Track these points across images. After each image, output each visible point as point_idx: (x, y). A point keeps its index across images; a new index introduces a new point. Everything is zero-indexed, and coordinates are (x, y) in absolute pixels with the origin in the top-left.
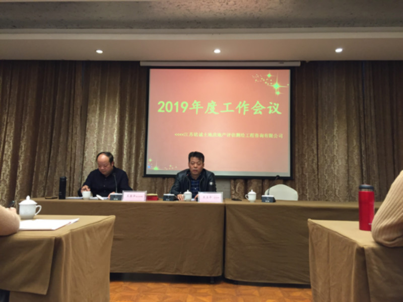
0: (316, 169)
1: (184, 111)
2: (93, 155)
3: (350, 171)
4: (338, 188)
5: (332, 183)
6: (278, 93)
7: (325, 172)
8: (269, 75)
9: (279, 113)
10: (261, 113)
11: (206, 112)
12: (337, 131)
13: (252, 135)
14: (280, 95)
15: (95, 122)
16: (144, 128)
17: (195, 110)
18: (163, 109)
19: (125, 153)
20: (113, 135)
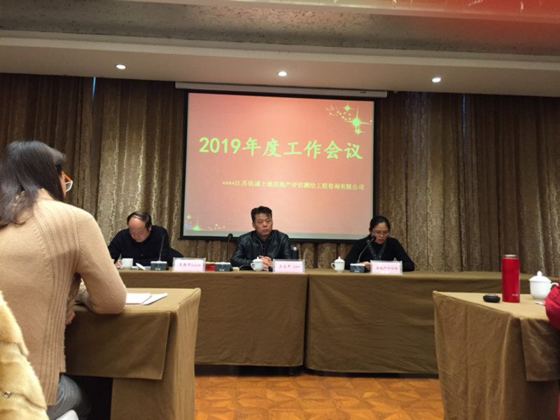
0: (404, 231)
1: (235, 152)
2: (112, 208)
3: (446, 233)
4: (432, 255)
5: (424, 248)
6: (358, 132)
7: (415, 235)
8: (347, 108)
9: (359, 157)
10: (336, 156)
11: (264, 154)
12: (431, 182)
13: (324, 185)
14: (361, 134)
15: (112, 164)
16: (180, 173)
17: (250, 150)
18: (206, 149)
19: (153, 207)
20: (137, 182)
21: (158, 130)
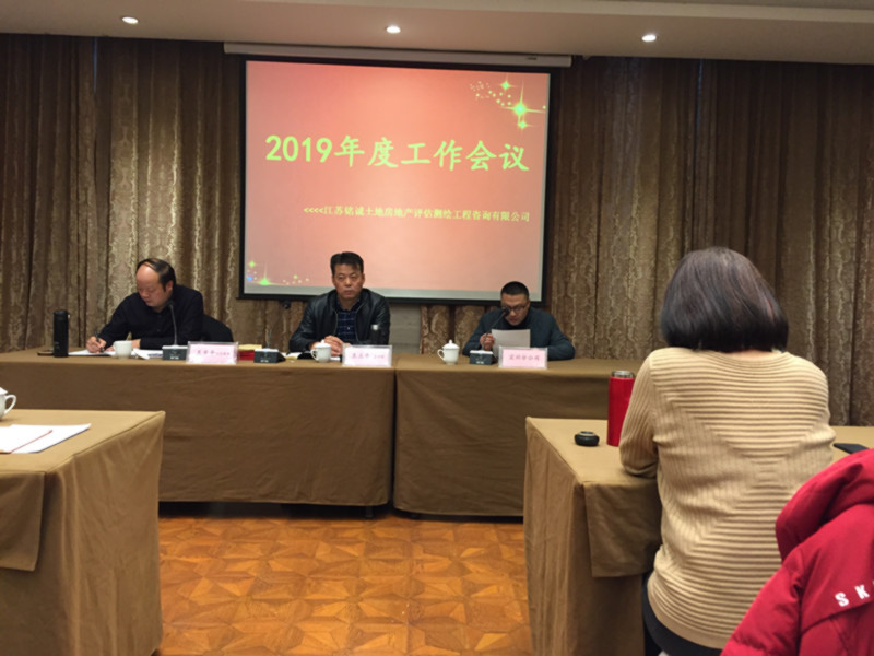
0: (592, 286)
1: (323, 160)
2: (131, 250)
3: (659, 290)
4: (633, 325)
5: (622, 315)
6: (523, 125)
7: (609, 293)
8: (506, 85)
9: (523, 168)
10: (485, 166)
11: (370, 163)
12: (638, 208)
13: (466, 214)
14: (527, 129)
15: (129, 179)
16: (237, 194)
17: (348, 156)
18: (276, 154)
19: (197, 248)
20: (169, 209)
21: (199, 123)
